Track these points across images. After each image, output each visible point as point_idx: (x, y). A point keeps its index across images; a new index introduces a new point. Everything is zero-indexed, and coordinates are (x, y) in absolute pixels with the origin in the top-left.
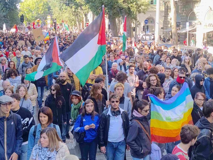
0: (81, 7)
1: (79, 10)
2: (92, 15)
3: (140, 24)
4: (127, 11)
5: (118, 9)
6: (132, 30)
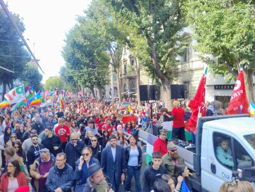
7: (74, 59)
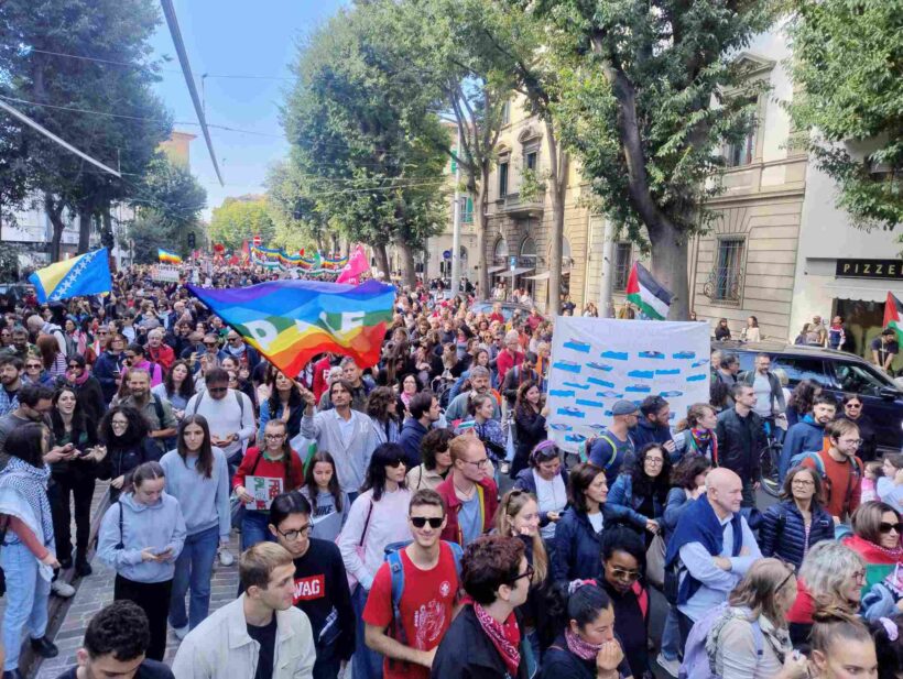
7: (321, 137)
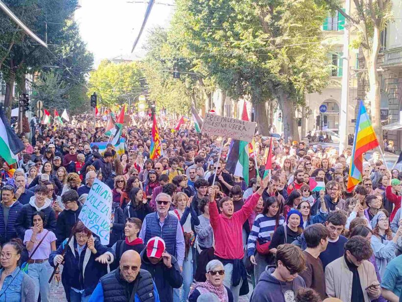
0: (201, 81)
1: (198, 87)
2: (221, 95)
3: (310, 113)
4: (288, 88)
5: (271, 85)
6: (295, 124)
